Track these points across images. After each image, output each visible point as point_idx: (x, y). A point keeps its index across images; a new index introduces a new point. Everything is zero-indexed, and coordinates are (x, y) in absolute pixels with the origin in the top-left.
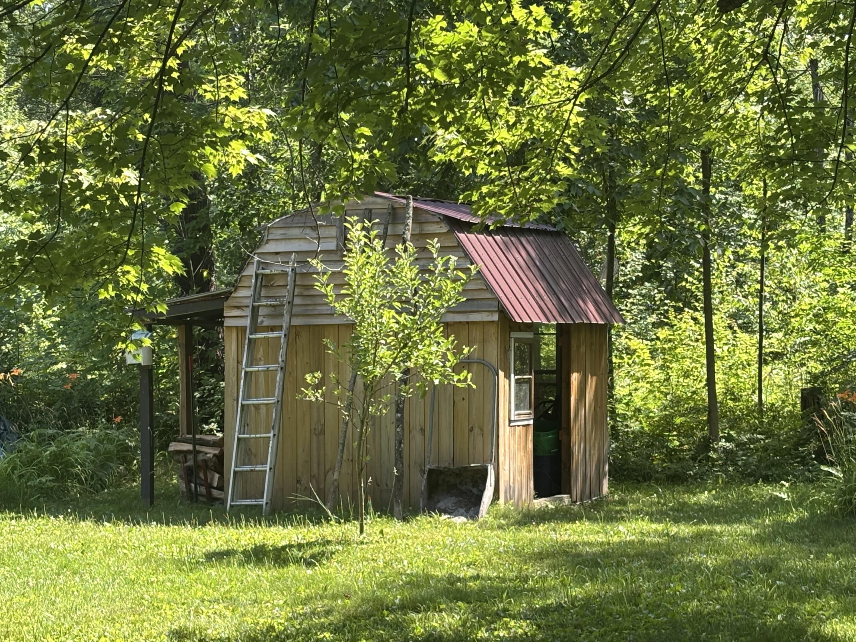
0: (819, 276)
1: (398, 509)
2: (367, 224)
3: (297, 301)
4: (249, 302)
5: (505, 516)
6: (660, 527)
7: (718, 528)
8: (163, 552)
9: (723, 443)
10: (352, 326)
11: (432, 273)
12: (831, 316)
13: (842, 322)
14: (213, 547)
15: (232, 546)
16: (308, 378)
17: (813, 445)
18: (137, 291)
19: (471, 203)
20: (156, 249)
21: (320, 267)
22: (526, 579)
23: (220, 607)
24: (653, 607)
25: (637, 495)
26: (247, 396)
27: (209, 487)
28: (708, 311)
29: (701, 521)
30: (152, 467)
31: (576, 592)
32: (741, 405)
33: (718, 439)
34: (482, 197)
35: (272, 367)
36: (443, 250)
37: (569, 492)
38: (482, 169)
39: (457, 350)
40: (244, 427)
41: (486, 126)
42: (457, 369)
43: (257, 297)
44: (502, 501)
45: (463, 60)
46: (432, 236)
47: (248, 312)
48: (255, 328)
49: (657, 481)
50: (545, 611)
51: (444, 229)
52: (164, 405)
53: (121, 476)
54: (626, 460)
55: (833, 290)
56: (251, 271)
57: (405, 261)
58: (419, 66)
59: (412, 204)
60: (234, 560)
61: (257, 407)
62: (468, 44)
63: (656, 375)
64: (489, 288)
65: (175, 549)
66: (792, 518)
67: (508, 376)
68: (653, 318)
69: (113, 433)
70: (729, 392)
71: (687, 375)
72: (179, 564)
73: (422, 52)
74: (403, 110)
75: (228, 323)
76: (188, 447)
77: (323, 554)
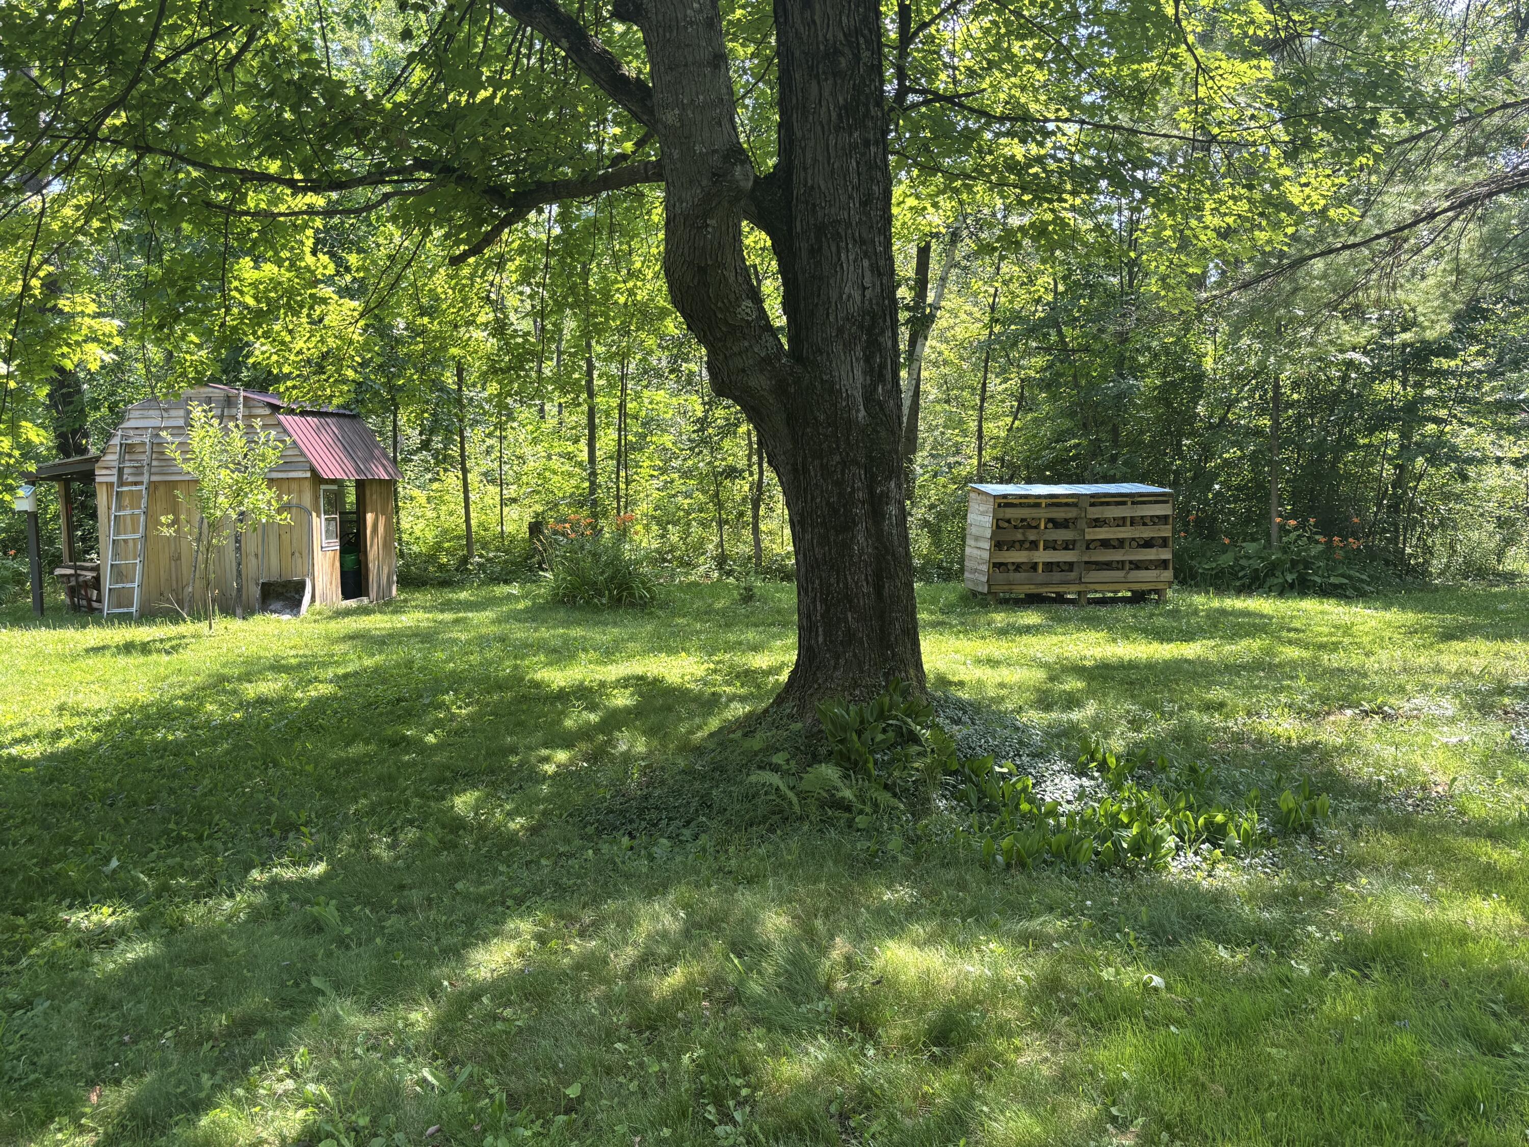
0: (539, 448)
1: (239, 611)
2: (206, 407)
3: (154, 463)
4: (116, 464)
5: (319, 613)
6: (430, 616)
7: (470, 615)
8: (50, 649)
9: (477, 559)
10: (197, 481)
11: (257, 443)
12: (547, 474)
13: (555, 478)
14: (92, 644)
15: (106, 642)
16: (163, 519)
17: (537, 558)
18: (10, 456)
19: (279, 393)
20: (23, 423)
21: (169, 438)
22: (333, 655)
23: (96, 687)
24: (422, 669)
25: (417, 595)
26: (117, 533)
27: (90, 600)
28: (465, 471)
29: (459, 611)
30: (41, 587)
31: (368, 662)
32: (489, 534)
33: (472, 556)
34: (287, 389)
35: (137, 512)
36: (265, 427)
37: (368, 595)
38: (286, 369)
39: (279, 498)
40: (116, 555)
41: (288, 339)
42: (279, 511)
43: (121, 460)
44: (317, 603)
45: (267, 290)
46: (256, 417)
47: (115, 471)
48: (121, 483)
49: (432, 586)
50: (346, 676)
51: (267, 411)
52: (51, 541)
53: (16, 594)
54: (409, 571)
55: (549, 458)
56: (116, 441)
57: (236, 434)
58: (234, 293)
59: (242, 393)
60: (108, 653)
61: (125, 541)
62: (271, 280)
63: (430, 514)
64: (302, 454)
65: (60, 647)
66: (521, 606)
67: (319, 516)
68: (429, 476)
69: (9, 563)
70: (481, 524)
71: (451, 514)
72: (62, 658)
73: (236, 283)
74: (223, 325)
75: (98, 479)
76: (72, 572)
77: (179, 645)
